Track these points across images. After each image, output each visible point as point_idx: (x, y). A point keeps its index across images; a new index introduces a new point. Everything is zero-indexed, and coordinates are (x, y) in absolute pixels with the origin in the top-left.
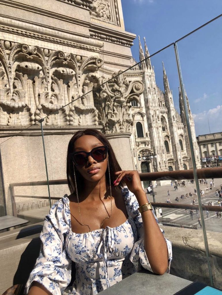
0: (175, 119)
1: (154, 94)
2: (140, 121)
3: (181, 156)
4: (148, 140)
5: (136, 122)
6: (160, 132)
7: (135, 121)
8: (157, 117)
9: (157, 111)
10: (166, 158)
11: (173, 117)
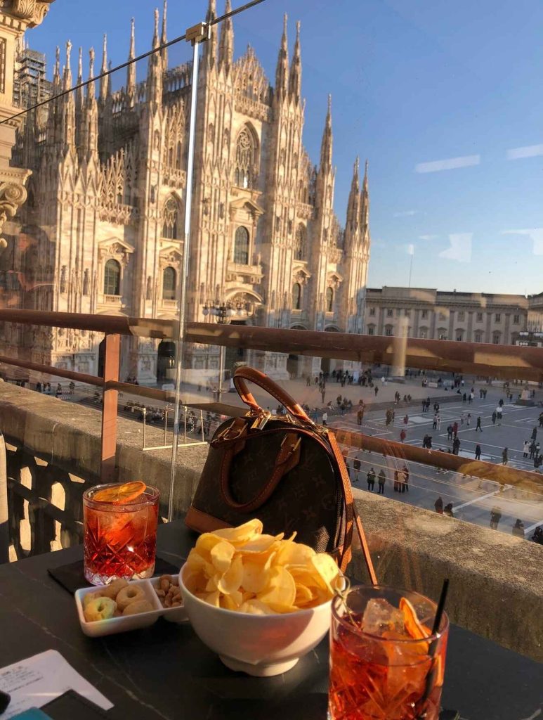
0: (329, 238)
1: (292, 168)
2: (246, 226)
3: (322, 324)
4: (256, 273)
5: (236, 225)
6: (288, 260)
7: (236, 222)
8: (286, 225)
9: (290, 209)
10: (288, 322)
11: (326, 231)
